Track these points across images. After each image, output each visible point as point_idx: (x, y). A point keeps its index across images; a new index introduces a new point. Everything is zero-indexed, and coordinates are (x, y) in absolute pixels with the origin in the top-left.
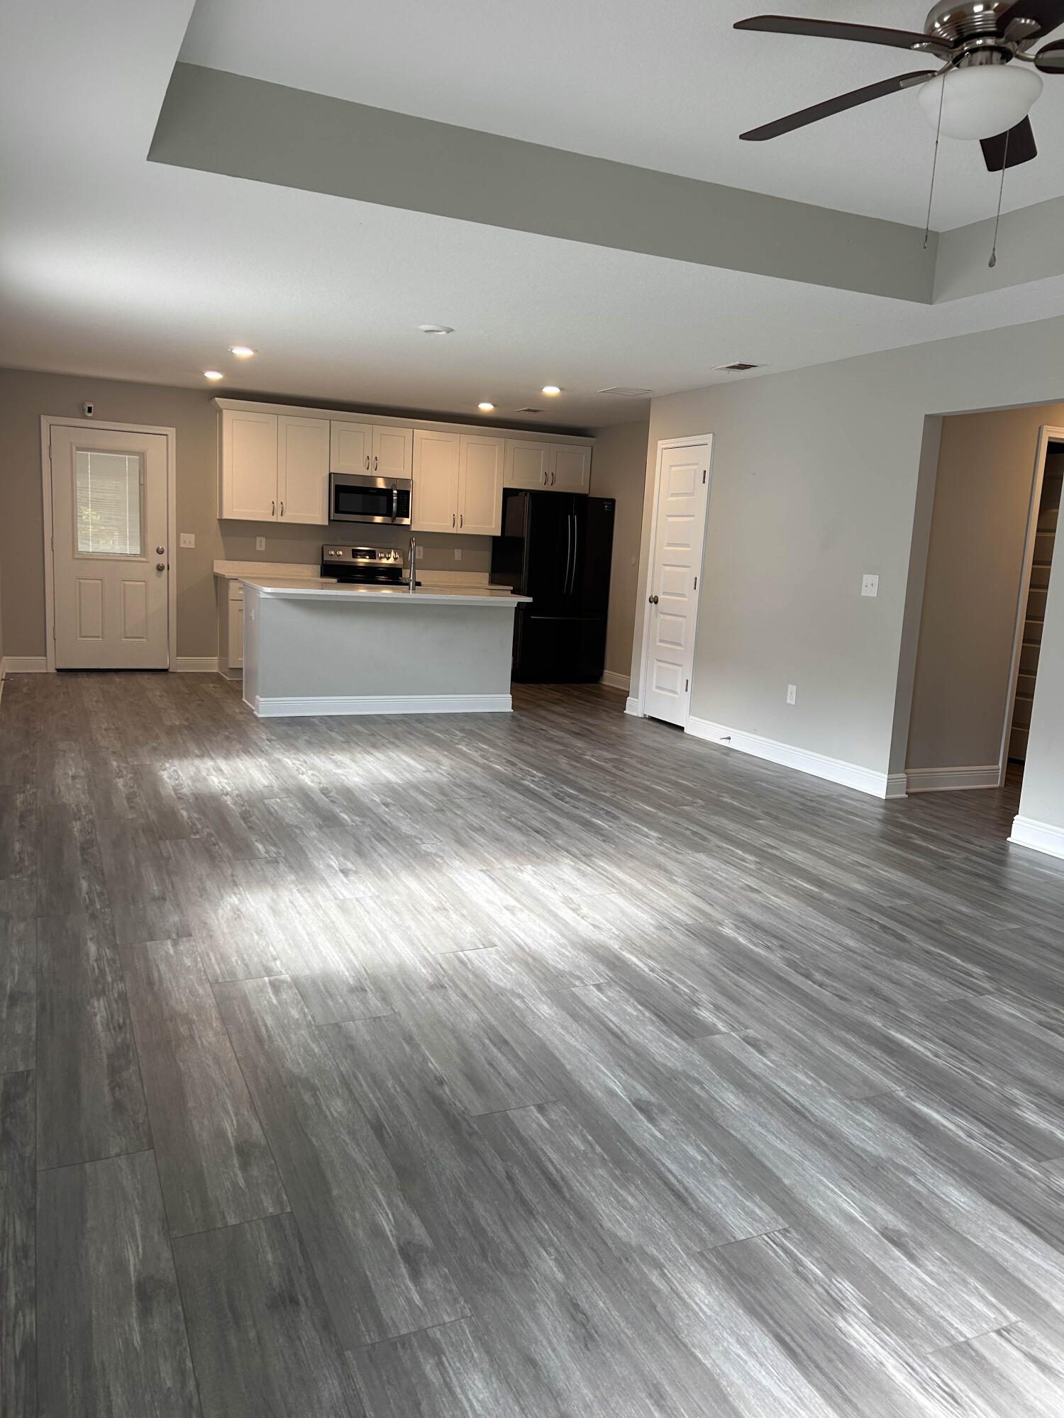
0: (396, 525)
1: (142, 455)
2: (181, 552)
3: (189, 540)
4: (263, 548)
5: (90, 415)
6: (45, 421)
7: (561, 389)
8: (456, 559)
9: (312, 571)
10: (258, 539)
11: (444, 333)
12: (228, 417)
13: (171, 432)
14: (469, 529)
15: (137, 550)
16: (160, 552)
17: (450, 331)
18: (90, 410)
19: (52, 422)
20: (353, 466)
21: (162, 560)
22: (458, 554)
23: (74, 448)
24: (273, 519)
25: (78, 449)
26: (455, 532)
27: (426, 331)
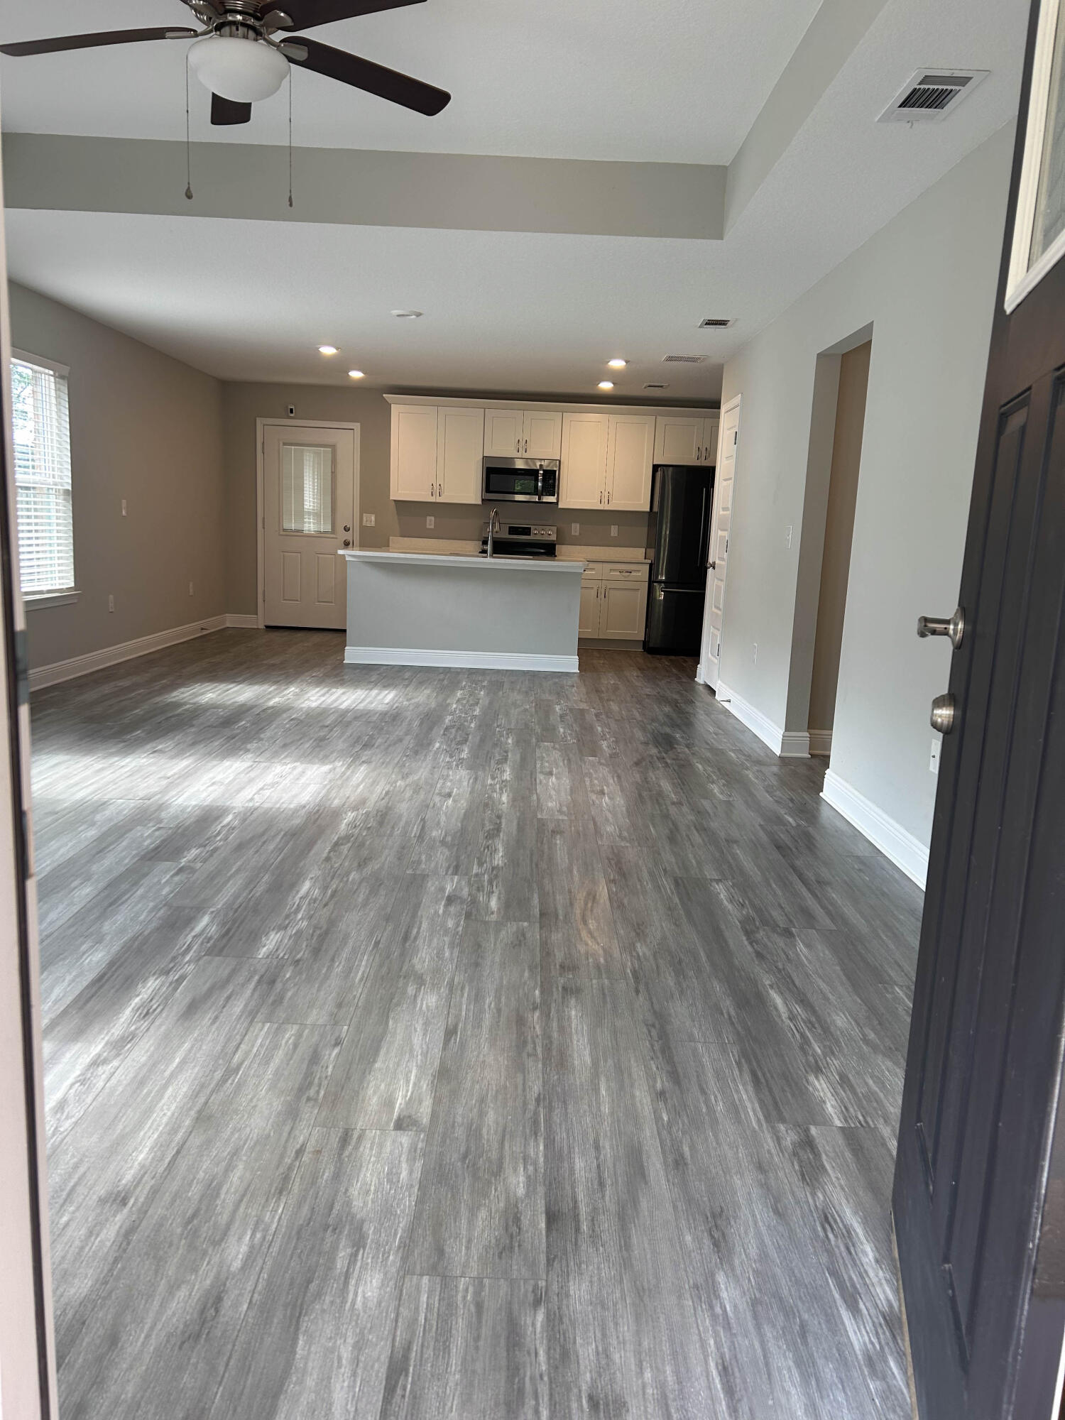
0: (543, 502)
1: (333, 447)
2: (363, 529)
3: (370, 520)
4: (432, 527)
5: (292, 415)
6: (259, 421)
7: (627, 362)
8: (612, 535)
9: (474, 546)
10: (428, 518)
11: (414, 317)
12: (395, 410)
13: (357, 426)
14: (618, 504)
15: (329, 528)
16: (347, 529)
17: (419, 315)
18: (291, 411)
19: (265, 423)
20: (503, 448)
21: (348, 536)
22: (614, 531)
23: (281, 444)
24: (432, 499)
25: (284, 444)
26: (602, 508)
27: (398, 316)
